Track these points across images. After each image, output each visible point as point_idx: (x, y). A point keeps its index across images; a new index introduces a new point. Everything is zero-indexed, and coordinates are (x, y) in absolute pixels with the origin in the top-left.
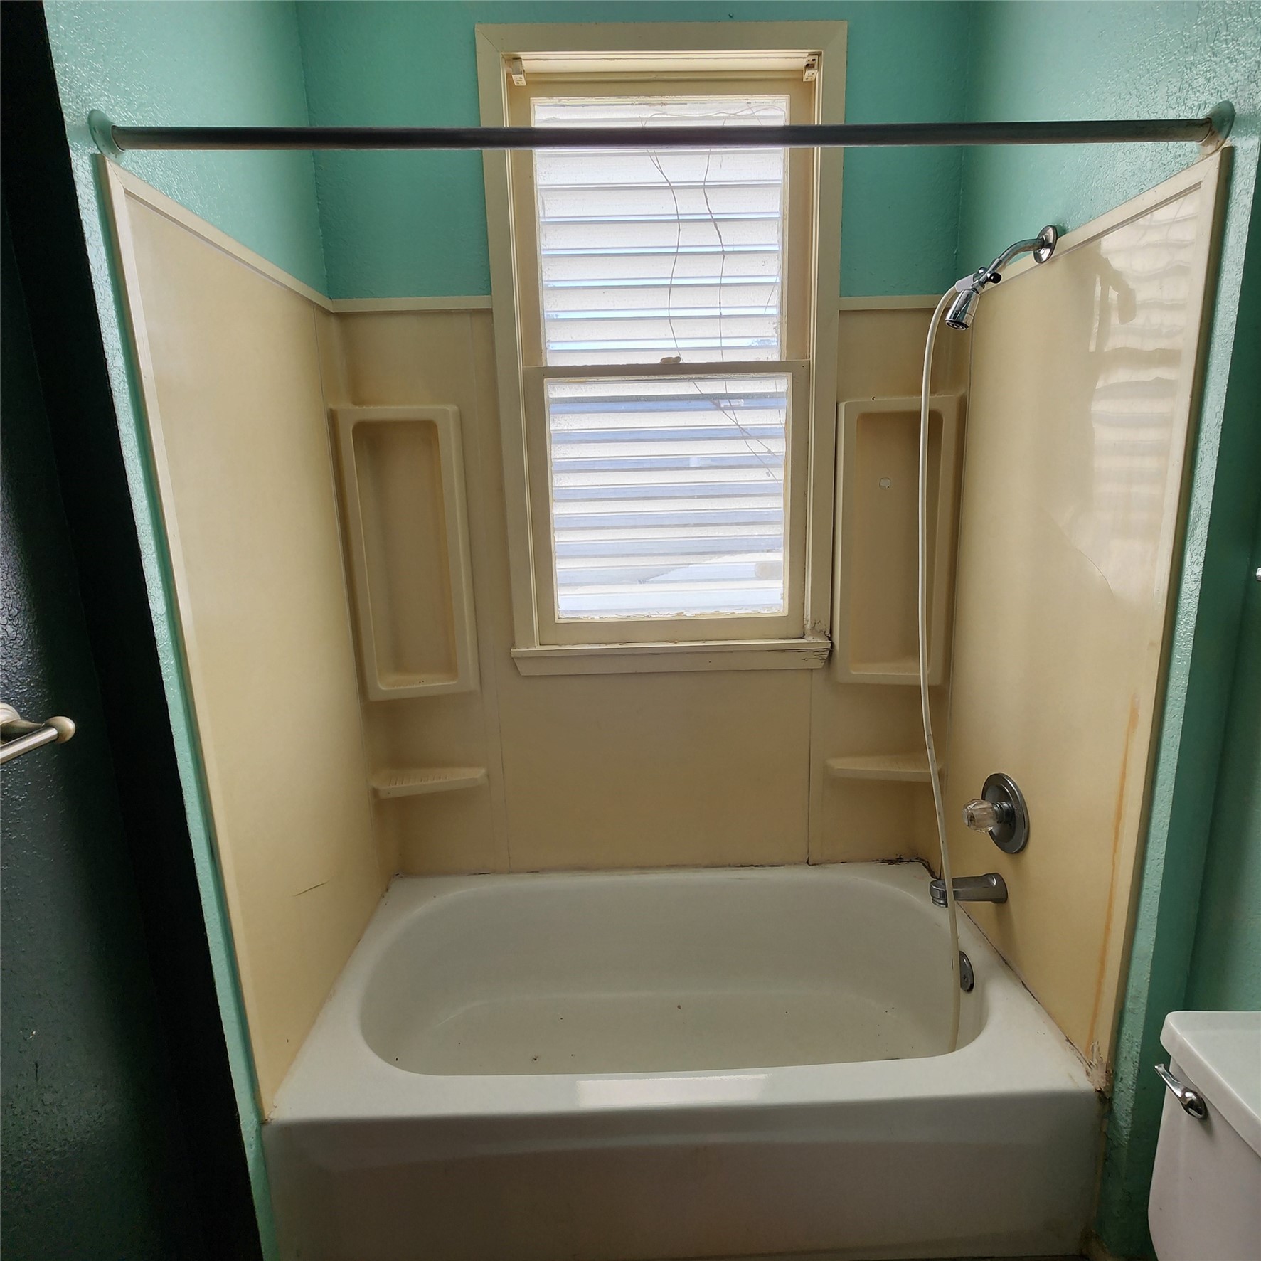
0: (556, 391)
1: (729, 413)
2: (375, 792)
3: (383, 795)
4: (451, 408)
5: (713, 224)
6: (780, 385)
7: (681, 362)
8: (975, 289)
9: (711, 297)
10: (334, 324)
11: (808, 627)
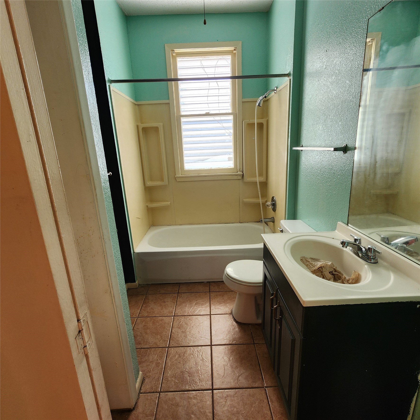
0: (183, 120)
1: (221, 124)
2: (147, 206)
3: (149, 207)
4: (162, 124)
5: (216, 82)
6: (231, 117)
7: (210, 113)
8: (262, 99)
9: (216, 98)
10: (137, 106)
11: (238, 170)
